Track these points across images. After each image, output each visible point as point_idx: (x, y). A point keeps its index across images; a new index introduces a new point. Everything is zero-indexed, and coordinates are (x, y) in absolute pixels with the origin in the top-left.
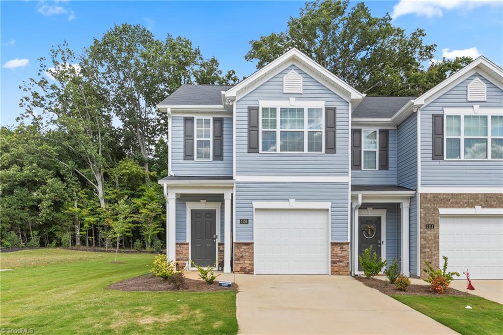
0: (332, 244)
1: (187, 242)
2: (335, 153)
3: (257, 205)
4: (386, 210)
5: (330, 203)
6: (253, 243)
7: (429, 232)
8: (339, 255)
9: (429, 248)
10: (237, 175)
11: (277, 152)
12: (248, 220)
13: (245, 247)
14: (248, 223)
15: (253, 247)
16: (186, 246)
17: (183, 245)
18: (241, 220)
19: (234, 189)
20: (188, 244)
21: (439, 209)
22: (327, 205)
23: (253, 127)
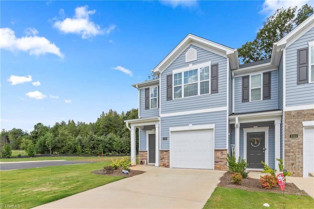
0: (216, 150)
1: (147, 150)
2: (218, 93)
3: (171, 129)
4: (268, 127)
5: (214, 125)
6: (169, 151)
7: (293, 141)
8: (220, 157)
9: (293, 152)
10: (161, 114)
11: (182, 98)
12: (167, 138)
13: (165, 153)
14: (167, 139)
15: (169, 152)
16: (146, 152)
17: (145, 152)
18: (163, 138)
19: (160, 121)
20: (147, 151)
21: (303, 122)
22: (212, 126)
23: (169, 86)
